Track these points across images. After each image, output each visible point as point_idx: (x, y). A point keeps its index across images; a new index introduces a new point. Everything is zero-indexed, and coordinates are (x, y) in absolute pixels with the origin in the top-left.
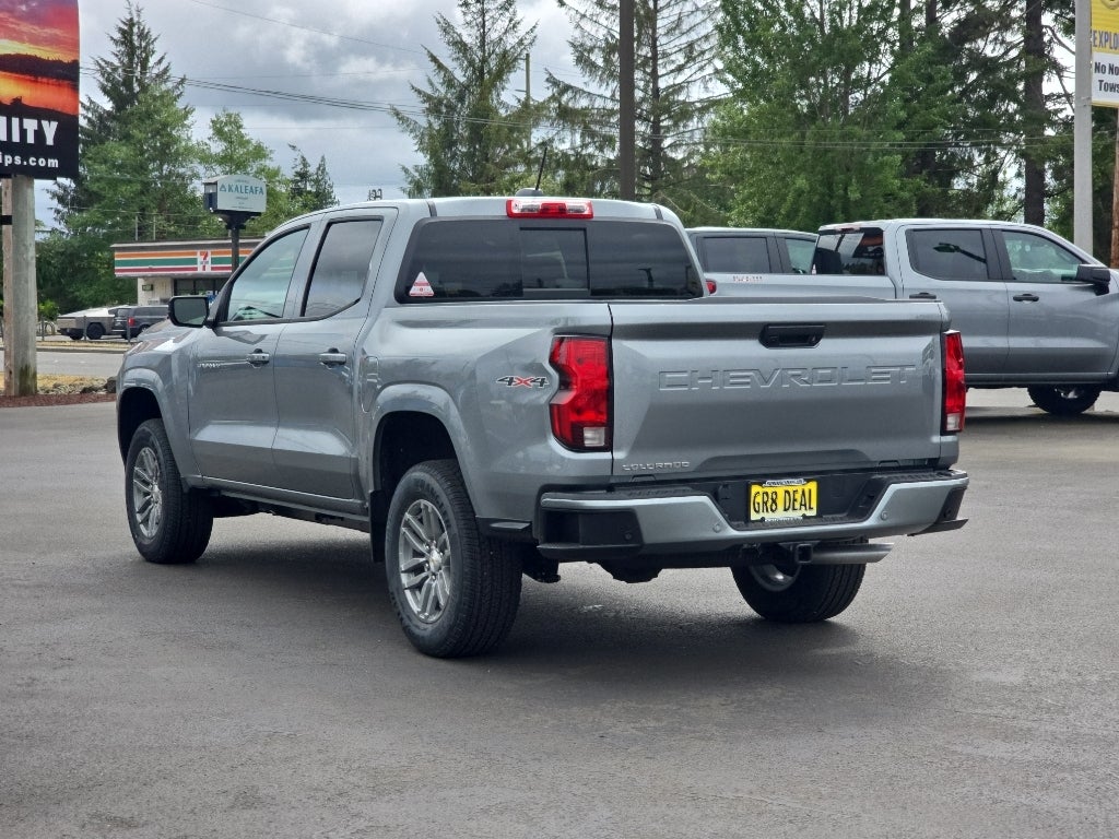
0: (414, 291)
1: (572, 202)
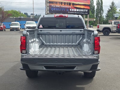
0: (40, 27)
1: (63, 15)
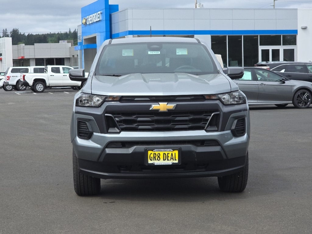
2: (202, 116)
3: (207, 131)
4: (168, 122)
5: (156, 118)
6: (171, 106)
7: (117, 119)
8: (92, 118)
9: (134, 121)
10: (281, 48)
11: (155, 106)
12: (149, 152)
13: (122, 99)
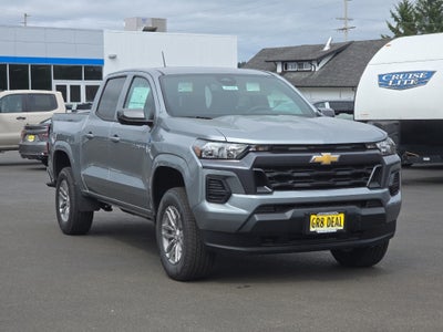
2: (364, 170)
3: (370, 189)
4: (328, 177)
5: (316, 173)
6: (335, 157)
7: (268, 175)
8: (233, 174)
9: (290, 177)
10: (83, 84)
11: (316, 158)
12: (312, 217)
13: (272, 148)
